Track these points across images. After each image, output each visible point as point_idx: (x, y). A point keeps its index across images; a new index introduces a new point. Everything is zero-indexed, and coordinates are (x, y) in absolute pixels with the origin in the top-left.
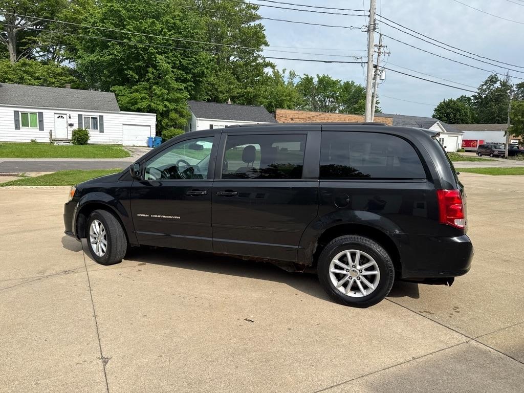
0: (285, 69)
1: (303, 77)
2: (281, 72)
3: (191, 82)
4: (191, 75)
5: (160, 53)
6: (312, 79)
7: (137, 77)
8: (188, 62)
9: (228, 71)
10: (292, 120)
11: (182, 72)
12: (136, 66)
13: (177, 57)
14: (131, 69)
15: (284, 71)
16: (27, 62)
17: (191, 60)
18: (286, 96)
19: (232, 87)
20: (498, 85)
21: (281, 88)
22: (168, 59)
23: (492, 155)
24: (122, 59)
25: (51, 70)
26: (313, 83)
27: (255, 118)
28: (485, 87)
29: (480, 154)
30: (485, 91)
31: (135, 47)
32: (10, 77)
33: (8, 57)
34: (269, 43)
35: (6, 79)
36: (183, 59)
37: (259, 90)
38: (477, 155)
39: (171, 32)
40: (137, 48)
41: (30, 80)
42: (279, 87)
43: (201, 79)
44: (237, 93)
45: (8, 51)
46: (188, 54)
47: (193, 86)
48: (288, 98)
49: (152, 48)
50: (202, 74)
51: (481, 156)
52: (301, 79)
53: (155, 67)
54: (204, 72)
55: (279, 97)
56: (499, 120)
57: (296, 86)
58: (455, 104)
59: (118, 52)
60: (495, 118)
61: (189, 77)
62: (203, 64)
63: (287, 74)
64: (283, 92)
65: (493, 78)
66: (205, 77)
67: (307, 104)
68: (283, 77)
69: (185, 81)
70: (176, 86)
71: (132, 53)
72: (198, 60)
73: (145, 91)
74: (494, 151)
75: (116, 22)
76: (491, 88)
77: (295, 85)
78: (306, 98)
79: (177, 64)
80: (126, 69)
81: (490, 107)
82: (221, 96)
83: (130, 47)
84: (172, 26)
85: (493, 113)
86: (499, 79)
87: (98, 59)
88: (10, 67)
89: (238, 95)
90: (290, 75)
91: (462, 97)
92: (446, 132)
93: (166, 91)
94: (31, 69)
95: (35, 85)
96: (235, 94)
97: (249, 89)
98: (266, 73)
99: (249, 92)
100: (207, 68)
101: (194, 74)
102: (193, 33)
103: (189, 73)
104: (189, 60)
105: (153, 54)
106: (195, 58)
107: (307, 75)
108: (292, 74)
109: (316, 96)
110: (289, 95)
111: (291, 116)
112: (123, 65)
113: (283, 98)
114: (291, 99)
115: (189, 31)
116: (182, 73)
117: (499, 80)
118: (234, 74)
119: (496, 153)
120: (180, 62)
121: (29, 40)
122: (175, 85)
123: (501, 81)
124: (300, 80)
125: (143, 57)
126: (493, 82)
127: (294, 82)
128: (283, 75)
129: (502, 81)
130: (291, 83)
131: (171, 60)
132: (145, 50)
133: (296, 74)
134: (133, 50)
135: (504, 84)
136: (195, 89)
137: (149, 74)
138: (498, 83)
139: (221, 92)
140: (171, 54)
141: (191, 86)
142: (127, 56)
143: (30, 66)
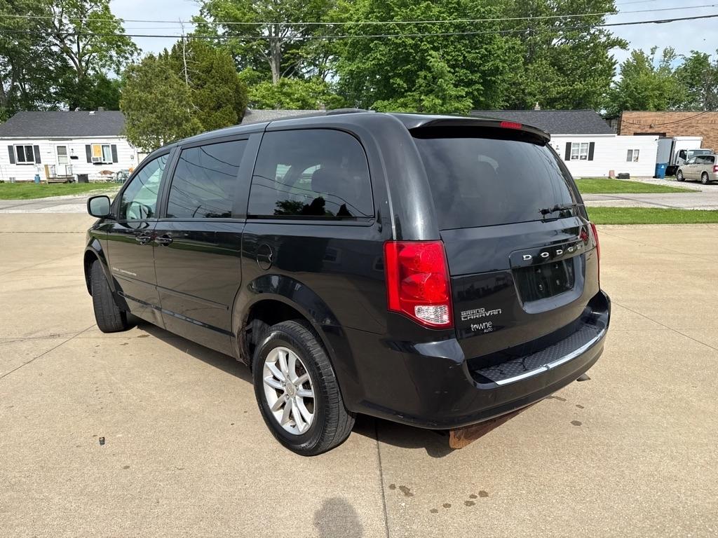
0: (656, 48)
1: (689, 55)
2: (647, 53)
3: (479, 83)
4: (479, 75)
5: (436, 49)
6: (706, 57)
7: (405, 85)
8: (475, 55)
9: (544, 62)
10: (651, 127)
11: (465, 71)
12: (404, 71)
13: (459, 50)
14: (399, 76)
15: (653, 51)
16: (286, 82)
17: (479, 53)
18: (653, 90)
19: (548, 84)
21: (645, 78)
22: (448, 55)
24: (387, 63)
25: (312, 89)
26: (709, 65)
27: (575, 129)
31: (404, 45)
32: (267, 102)
33: (271, 78)
34: (617, 9)
35: (264, 105)
36: (469, 52)
37: (594, 84)
39: (453, 16)
40: (406, 45)
41: (288, 104)
42: (643, 77)
43: (493, 79)
44: (558, 93)
45: (271, 71)
46: (476, 44)
47: (481, 90)
48: (657, 93)
49: (426, 43)
50: (496, 71)
52: (686, 60)
53: (429, 69)
54: (498, 67)
55: (639, 93)
57: (675, 72)
59: (382, 55)
61: (476, 77)
62: (498, 56)
63: (659, 54)
64: (648, 85)
66: (501, 74)
67: (694, 100)
68: (652, 60)
69: (470, 83)
70: (453, 93)
71: (400, 53)
72: (490, 51)
73: (414, 105)
75: (382, 15)
77: (673, 71)
78: (694, 90)
79: (460, 61)
80: (393, 77)
82: (529, 99)
83: (398, 45)
84: (455, 7)
87: (358, 68)
88: (269, 90)
89: (558, 96)
90: (665, 56)
93: (438, 101)
94: (290, 91)
95: (292, 109)
96: (554, 94)
97: (578, 86)
98: (609, 57)
99: (576, 90)
100: (504, 61)
101: (483, 73)
102: (484, 12)
103: (476, 72)
104: (476, 53)
105: (426, 51)
106: (486, 49)
107: (697, 53)
108: (668, 54)
109: (713, 85)
110: (659, 88)
111: (649, 122)
112: (388, 72)
113: (647, 93)
114: (661, 95)
115: (478, 10)
116: (466, 73)
118: (553, 64)
120: (465, 57)
121: (292, 54)
122: (453, 91)
124: (684, 62)
125: (414, 57)
127: (670, 67)
128: (651, 57)
130: (665, 69)
131: (451, 56)
132: (416, 47)
133: (676, 52)
134: (400, 49)
136: (485, 94)
137: (420, 80)
139: (530, 94)
140: (452, 48)
141: (478, 90)
142: (394, 58)
143: (289, 86)
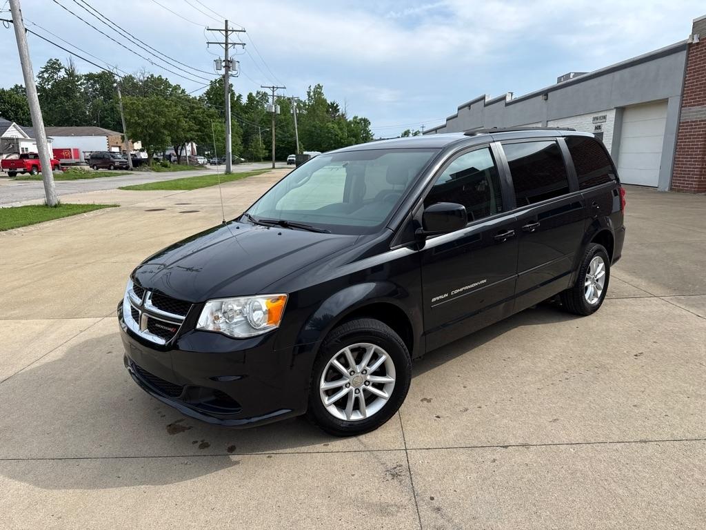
20: (62, 74)
23: (112, 167)
28: (46, 75)
29: (95, 167)
30: (48, 80)
38: (92, 169)
51: (97, 169)
56: (76, 121)
58: (10, 96)
60: (70, 118)
65: (54, 63)
74: (114, 162)
76: (55, 77)
81: (61, 103)
85: (67, 112)
86: (62, 65)
91: (16, 86)
92: (29, 138)
117: (62, 68)
119: (117, 164)
123: (65, 69)
126: (56, 68)
129: (67, 68)
135: (71, 74)
138: (63, 70)
